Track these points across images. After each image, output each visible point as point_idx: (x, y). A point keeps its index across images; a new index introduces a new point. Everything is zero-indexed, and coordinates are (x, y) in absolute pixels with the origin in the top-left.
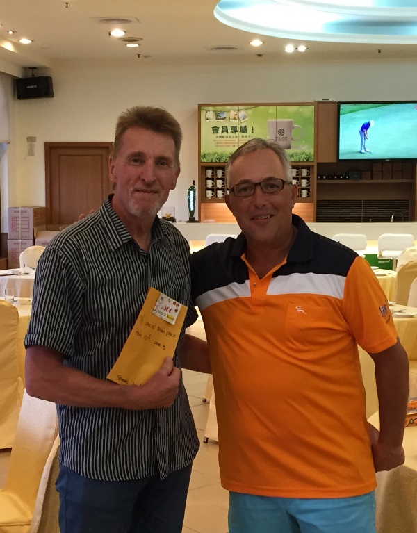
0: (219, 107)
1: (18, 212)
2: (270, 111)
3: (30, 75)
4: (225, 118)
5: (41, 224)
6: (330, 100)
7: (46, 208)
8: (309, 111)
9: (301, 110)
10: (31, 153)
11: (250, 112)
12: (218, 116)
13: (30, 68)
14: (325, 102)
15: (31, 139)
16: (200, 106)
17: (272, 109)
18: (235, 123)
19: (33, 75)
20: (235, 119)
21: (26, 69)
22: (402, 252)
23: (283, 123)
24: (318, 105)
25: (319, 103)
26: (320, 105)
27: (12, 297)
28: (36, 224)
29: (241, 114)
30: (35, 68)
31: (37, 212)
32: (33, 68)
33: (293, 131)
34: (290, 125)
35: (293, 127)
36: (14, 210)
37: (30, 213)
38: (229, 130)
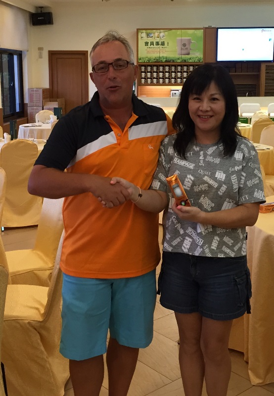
0: (149, 30)
1: (33, 91)
2: (178, 33)
3: (39, 12)
4: (152, 37)
5: (47, 98)
6: (213, 26)
7: (49, 89)
8: (200, 33)
9: (196, 32)
10: (41, 57)
11: (166, 33)
12: (148, 35)
13: (40, 7)
14: (210, 28)
15: (40, 49)
16: (138, 30)
17: (179, 32)
18: (158, 40)
19: (41, 11)
20: (158, 37)
21: (37, 8)
22: (253, 114)
23: (185, 39)
24: (205, 29)
25: (206, 28)
26: (207, 29)
27: (32, 139)
28: (44, 98)
29: (162, 34)
30: (43, 7)
31: (44, 91)
32: (41, 7)
33: (191, 44)
34: (189, 41)
35: (191, 42)
36: (31, 90)
37: (41, 92)
38: (155, 44)
